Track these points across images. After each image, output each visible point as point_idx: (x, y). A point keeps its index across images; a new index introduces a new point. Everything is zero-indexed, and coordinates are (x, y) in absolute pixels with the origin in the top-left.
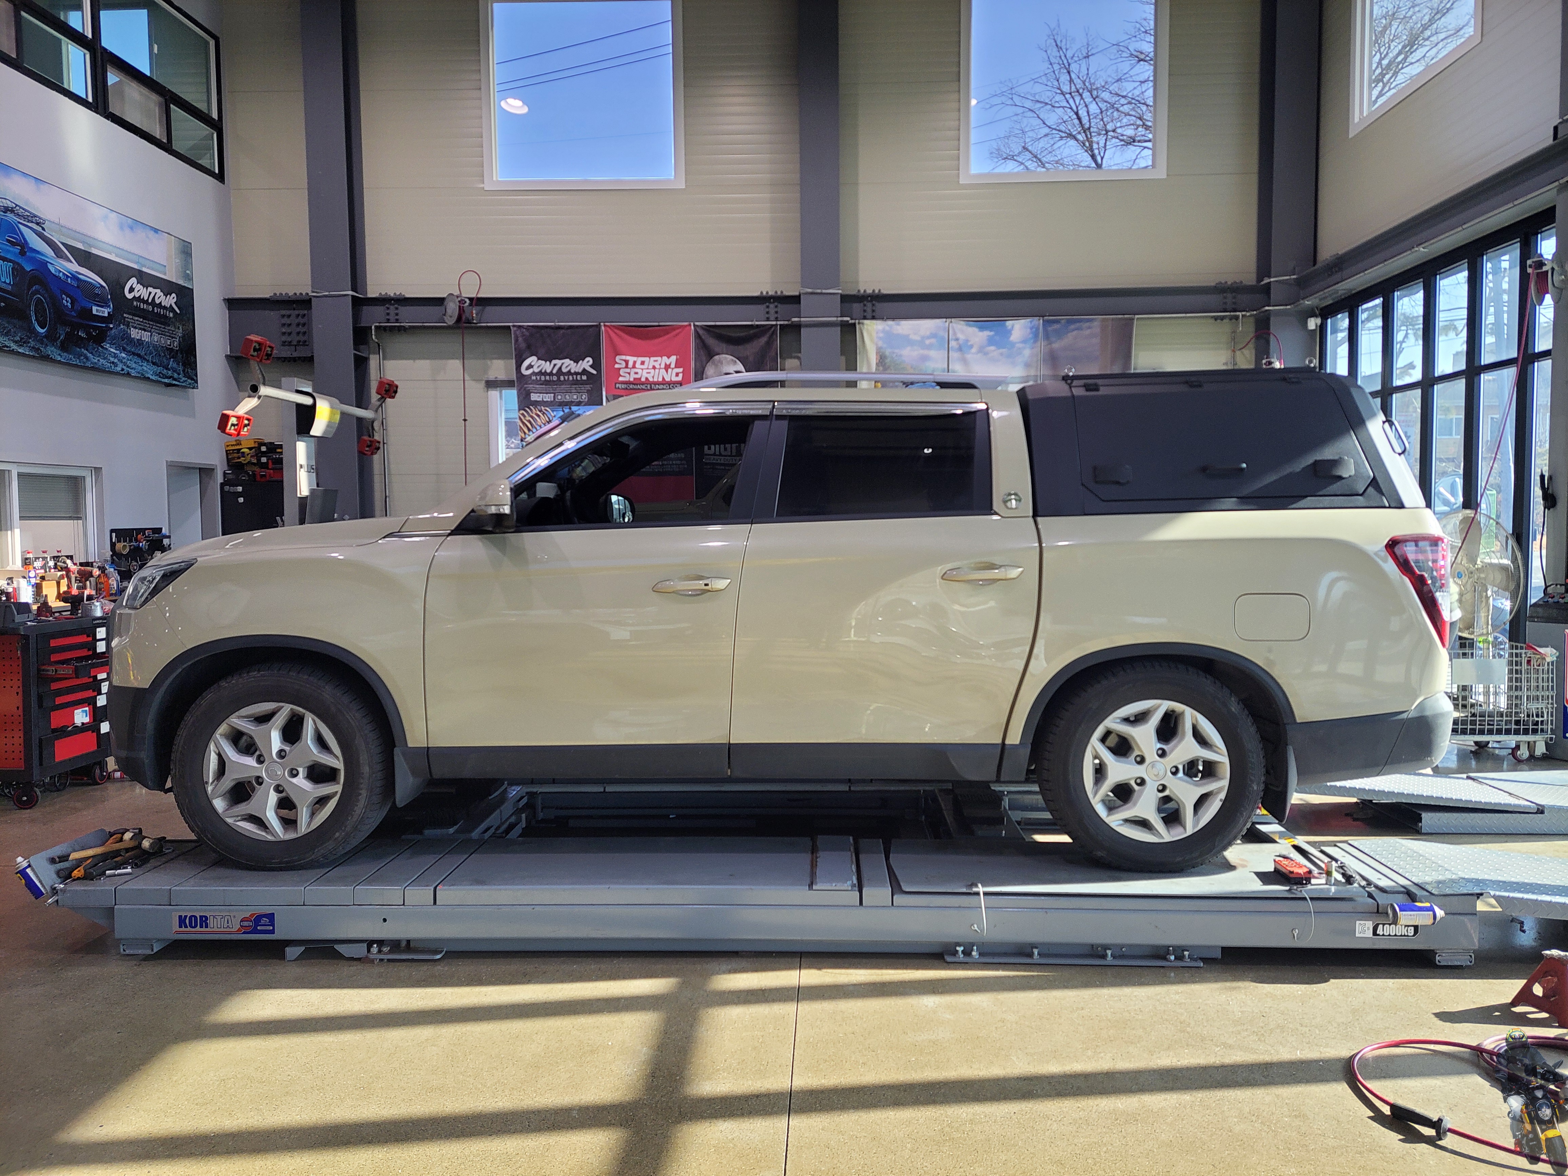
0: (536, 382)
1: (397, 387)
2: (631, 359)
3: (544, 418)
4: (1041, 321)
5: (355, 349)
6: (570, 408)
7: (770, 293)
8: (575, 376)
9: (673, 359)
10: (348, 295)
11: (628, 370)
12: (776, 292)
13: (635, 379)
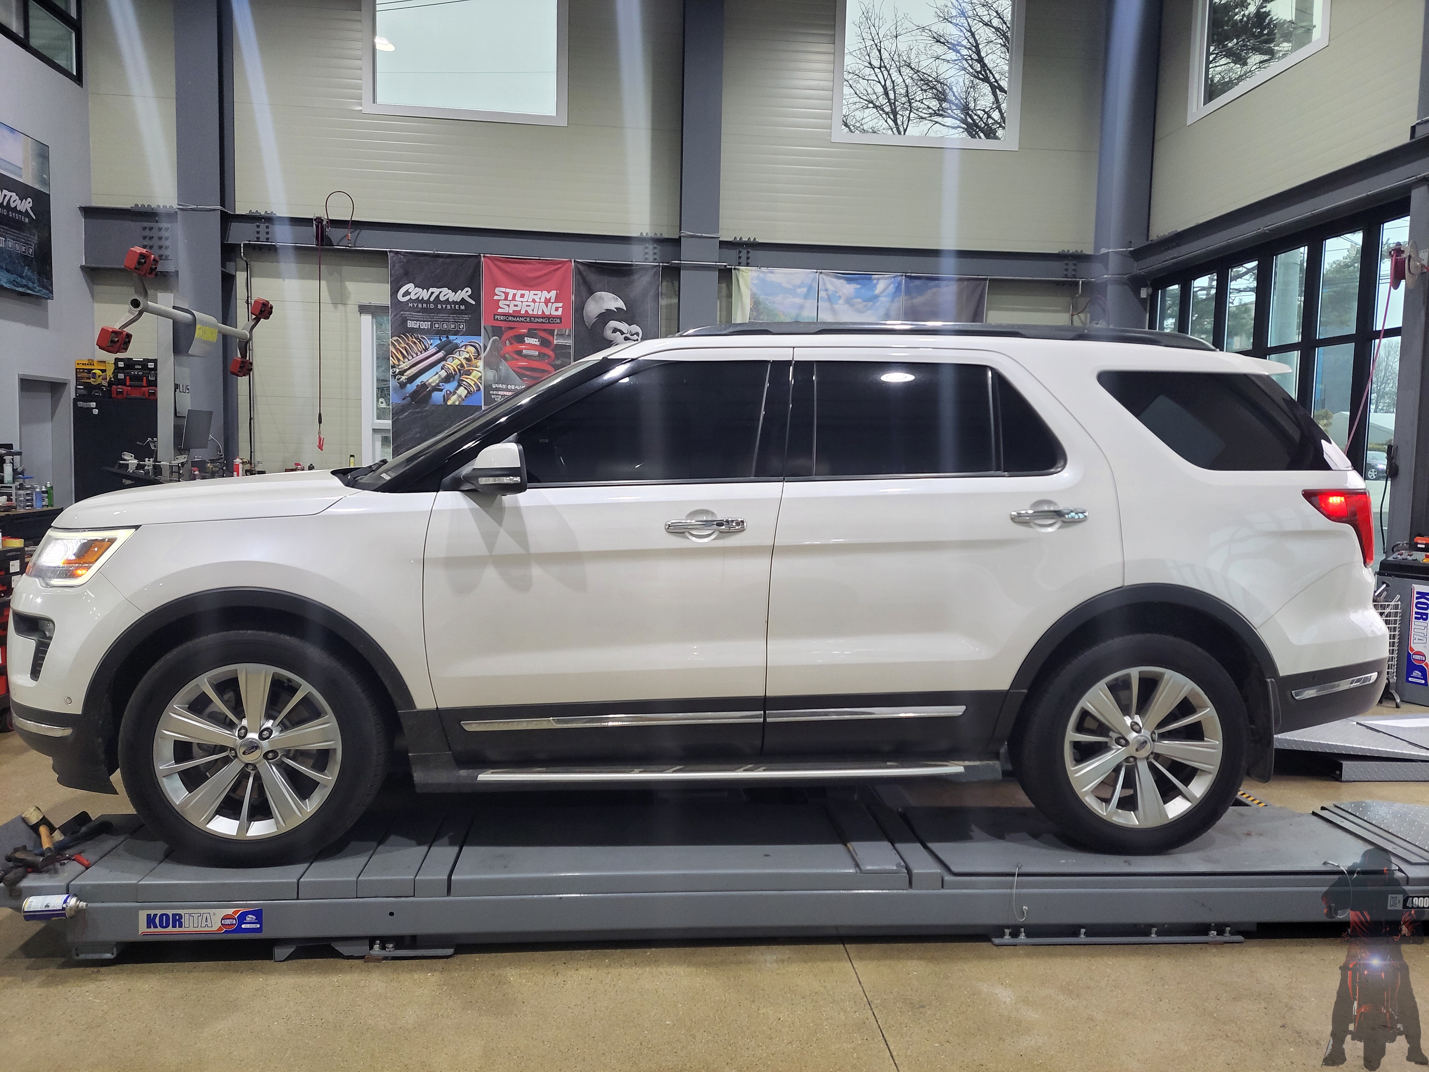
0: (413, 309)
1: (272, 308)
2: (511, 292)
3: (420, 347)
4: (904, 277)
5: (222, 266)
6: (447, 337)
7: (650, 235)
8: (453, 306)
9: (553, 293)
10: (214, 210)
11: (508, 303)
12: (655, 234)
13: (513, 311)
